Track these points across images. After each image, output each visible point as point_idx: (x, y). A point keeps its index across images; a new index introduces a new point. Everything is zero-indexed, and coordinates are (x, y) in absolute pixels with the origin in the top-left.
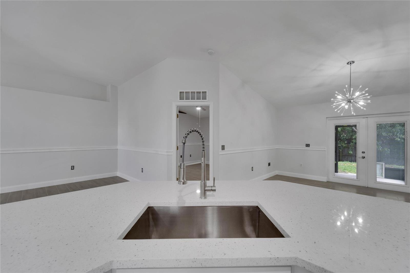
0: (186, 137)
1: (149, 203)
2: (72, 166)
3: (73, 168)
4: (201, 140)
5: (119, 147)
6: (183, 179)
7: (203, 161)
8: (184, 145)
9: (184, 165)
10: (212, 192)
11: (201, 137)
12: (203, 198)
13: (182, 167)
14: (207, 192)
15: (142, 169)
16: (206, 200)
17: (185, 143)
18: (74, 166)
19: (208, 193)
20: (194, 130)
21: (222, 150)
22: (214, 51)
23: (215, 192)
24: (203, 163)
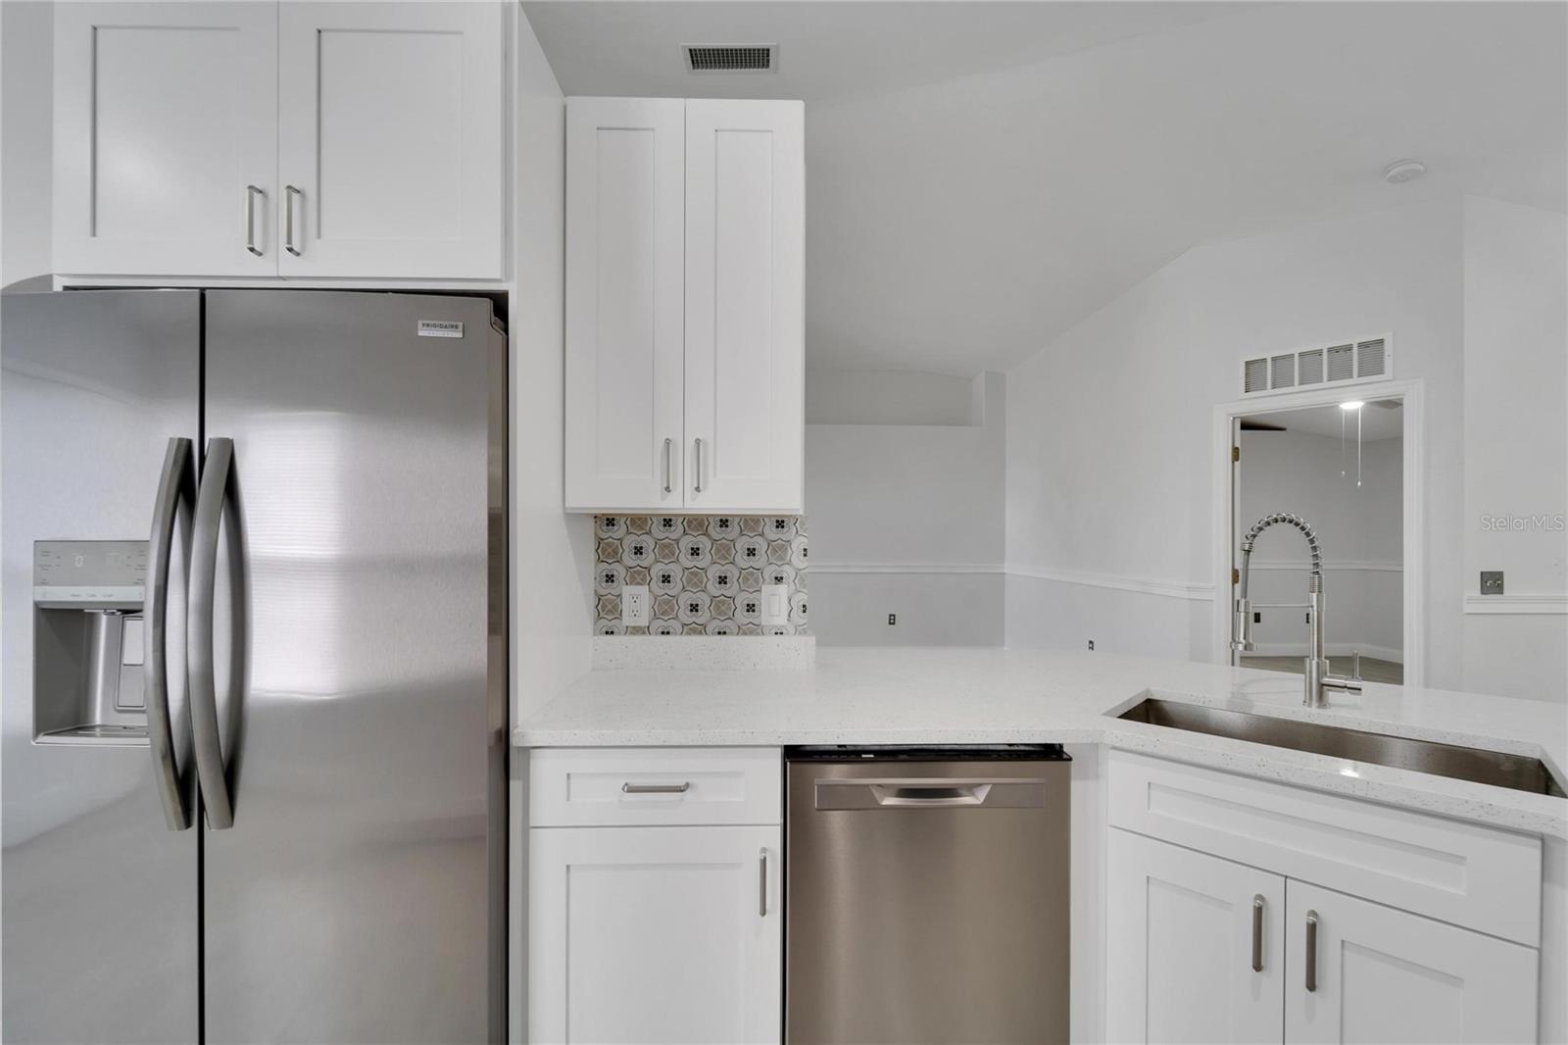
0: (1254, 536)
1: (1148, 691)
2: (890, 616)
3: (892, 620)
4: (1308, 543)
5: (1009, 568)
6: (1245, 638)
7: (1315, 604)
8: (1248, 555)
9: (1246, 604)
10: (1347, 695)
11: (1308, 534)
12: (1315, 703)
13: (1242, 608)
14: (1330, 693)
15: (1091, 642)
16: (1322, 711)
17: (1249, 551)
18: (894, 616)
19: (1332, 696)
20: (1279, 517)
21: (1482, 593)
22: (1421, 164)
23: (1360, 694)
24: (1315, 608)
